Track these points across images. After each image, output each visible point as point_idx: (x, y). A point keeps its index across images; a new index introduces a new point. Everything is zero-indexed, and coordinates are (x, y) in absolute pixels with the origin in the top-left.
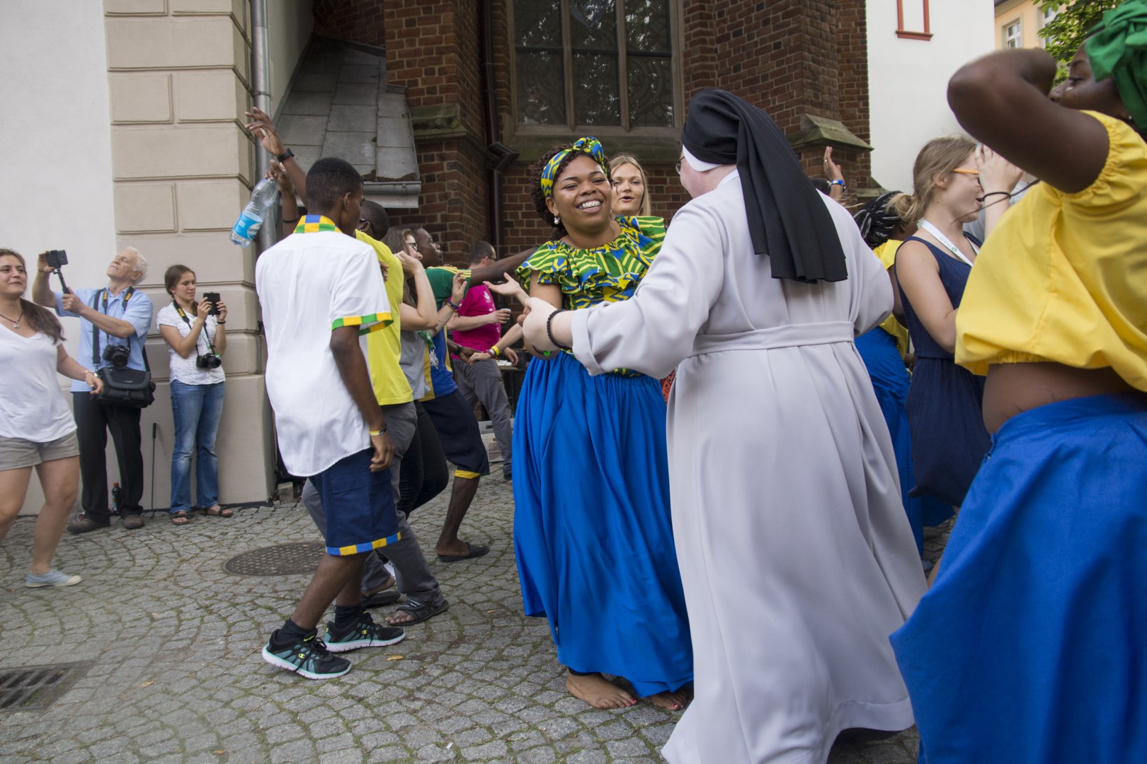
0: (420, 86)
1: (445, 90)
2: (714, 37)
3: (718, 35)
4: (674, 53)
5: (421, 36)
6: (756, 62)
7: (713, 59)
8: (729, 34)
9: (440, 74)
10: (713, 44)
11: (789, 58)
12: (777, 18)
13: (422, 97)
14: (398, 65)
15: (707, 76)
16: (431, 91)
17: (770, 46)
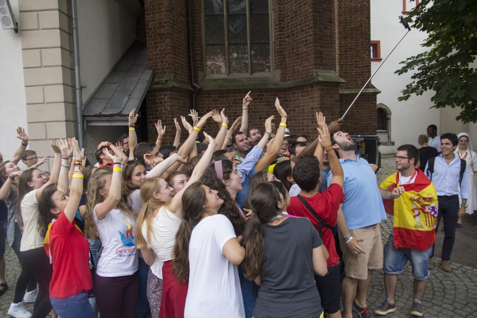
0: (159, 67)
1: (168, 68)
2: (285, 36)
3: (287, 35)
4: (271, 42)
5: (159, 48)
6: (299, 47)
7: (285, 45)
8: (290, 35)
9: (166, 63)
10: (285, 39)
11: (309, 46)
12: (306, 30)
13: (159, 71)
14: (151, 59)
15: (282, 52)
16: (163, 69)
17: (304, 40)
